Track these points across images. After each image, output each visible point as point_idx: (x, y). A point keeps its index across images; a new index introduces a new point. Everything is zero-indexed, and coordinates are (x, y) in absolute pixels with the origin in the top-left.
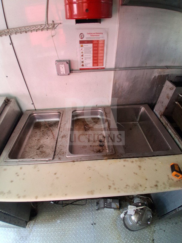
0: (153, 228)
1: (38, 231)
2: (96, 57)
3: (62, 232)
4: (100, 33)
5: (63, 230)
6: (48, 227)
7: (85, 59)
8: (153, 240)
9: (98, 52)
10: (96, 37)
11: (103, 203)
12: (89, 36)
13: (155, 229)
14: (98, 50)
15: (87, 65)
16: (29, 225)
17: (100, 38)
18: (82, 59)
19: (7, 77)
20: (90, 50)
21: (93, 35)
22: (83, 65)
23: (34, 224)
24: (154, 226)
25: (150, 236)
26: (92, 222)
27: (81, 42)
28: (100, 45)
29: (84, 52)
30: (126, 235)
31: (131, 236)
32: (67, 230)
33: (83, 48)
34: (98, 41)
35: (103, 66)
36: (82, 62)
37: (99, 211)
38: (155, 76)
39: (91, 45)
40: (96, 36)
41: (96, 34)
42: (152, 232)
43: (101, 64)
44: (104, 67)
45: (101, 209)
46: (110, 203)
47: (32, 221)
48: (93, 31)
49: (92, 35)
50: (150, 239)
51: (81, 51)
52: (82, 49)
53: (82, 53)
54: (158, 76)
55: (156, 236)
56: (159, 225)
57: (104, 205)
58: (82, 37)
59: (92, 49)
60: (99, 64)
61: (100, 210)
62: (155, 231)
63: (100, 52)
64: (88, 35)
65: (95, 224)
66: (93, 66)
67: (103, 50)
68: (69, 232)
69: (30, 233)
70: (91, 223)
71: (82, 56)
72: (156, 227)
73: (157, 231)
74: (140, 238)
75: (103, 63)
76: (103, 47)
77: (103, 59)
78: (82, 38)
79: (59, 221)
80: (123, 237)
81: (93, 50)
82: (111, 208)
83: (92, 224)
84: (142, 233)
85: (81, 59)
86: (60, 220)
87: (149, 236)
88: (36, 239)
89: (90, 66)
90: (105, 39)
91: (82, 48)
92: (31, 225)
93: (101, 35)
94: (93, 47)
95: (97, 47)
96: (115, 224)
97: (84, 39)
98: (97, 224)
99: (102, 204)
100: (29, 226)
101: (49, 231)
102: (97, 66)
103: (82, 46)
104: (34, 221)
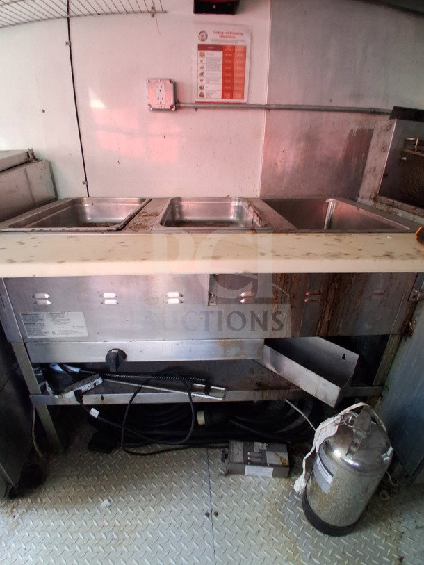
0: (394, 526)
1: (38, 529)
2: (228, 78)
3: (109, 536)
4: (237, 34)
5: (116, 529)
6: (69, 519)
7: (208, 82)
8: (401, 559)
9: (233, 68)
10: (231, 39)
11: (241, 452)
12: (217, 36)
13: (403, 529)
14: (232, 65)
15: (212, 96)
16: (14, 510)
17: (238, 42)
18: (202, 81)
19: (44, 111)
20: (218, 63)
21: (224, 35)
22: (202, 95)
23: (28, 509)
24: (396, 520)
25: (390, 547)
26: (207, 508)
27: (202, 48)
28: (237, 55)
29: (205, 67)
30: (316, 546)
31: (331, 552)
32: (126, 529)
33: (205, 60)
34: (233, 47)
35: (243, 98)
36: (201, 88)
37: (231, 479)
38: (352, 131)
39: (219, 54)
40: (230, 37)
41: (229, 35)
42: (393, 538)
43: (240, 95)
44: (245, 101)
45: (234, 474)
46: (263, 452)
47: (25, 500)
48: (224, 29)
49: (221, 35)
50: (390, 557)
51: (200, 65)
52: (201, 61)
53: (202, 68)
54: (358, 131)
55: (408, 548)
56: (413, 517)
57: (245, 455)
58: (204, 37)
59: (221, 62)
60: (236, 94)
61: (232, 476)
62: (403, 533)
63: (237, 68)
64: (215, 34)
65: (216, 514)
66: (223, 97)
67: (243, 65)
68: (132, 536)
69: (11, 530)
70: (205, 512)
71: (202, 74)
72: (405, 523)
73: (408, 534)
74: (360, 556)
75: (242, 92)
76: (244, 59)
77: (243, 85)
78: (203, 40)
79: (106, 502)
80: (306, 554)
81: (224, 65)
82: (265, 465)
83: (208, 515)
84: (365, 541)
85: (199, 82)
86: (109, 501)
87: (387, 549)
88: (28, 548)
89: (217, 96)
90: (248, 43)
91: (201, 59)
92: (20, 511)
93: (239, 37)
94: (224, 58)
95: (232, 58)
96: (279, 515)
97: (208, 42)
98: (222, 515)
99: (238, 454)
100: (12, 512)
101: (72, 530)
102: (232, 98)
103: (202, 55)
104: (29, 500)
